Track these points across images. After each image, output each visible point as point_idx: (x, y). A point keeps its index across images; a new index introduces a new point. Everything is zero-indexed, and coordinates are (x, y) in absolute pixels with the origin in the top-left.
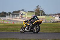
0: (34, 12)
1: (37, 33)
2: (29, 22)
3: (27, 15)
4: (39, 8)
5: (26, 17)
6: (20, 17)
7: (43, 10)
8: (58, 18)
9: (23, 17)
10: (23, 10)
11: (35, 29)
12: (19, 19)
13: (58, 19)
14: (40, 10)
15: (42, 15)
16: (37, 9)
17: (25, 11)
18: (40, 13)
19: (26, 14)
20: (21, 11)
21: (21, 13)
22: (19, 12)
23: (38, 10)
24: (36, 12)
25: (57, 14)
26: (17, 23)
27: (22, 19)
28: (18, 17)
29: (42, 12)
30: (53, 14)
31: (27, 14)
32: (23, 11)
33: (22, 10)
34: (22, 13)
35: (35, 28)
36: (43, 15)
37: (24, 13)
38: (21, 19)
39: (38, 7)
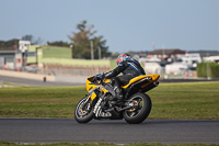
0: (67, 45)
1: (139, 121)
2: (108, 81)
3: (45, 55)
4: (86, 29)
5: (40, 65)
6: (19, 65)
7: (101, 37)
8: (158, 66)
9: (29, 65)
10: (27, 38)
11: (131, 108)
12: (16, 70)
13: (156, 71)
14: (91, 38)
15: (96, 58)
16: (78, 36)
17: (36, 43)
18: (89, 47)
19: (40, 53)
20: (21, 42)
21: (23, 49)
22: (14, 44)
23: (83, 37)
24: (77, 44)
25: (153, 53)
26: (6, 86)
27: (25, 70)
28: (10, 65)
29: (99, 44)
30: (138, 53)
31: (44, 53)
32: (28, 42)
33: (23, 39)
34: (25, 48)
35: (131, 105)
36: (102, 57)
37: (32, 49)
38: (21, 70)
39: (81, 26)
